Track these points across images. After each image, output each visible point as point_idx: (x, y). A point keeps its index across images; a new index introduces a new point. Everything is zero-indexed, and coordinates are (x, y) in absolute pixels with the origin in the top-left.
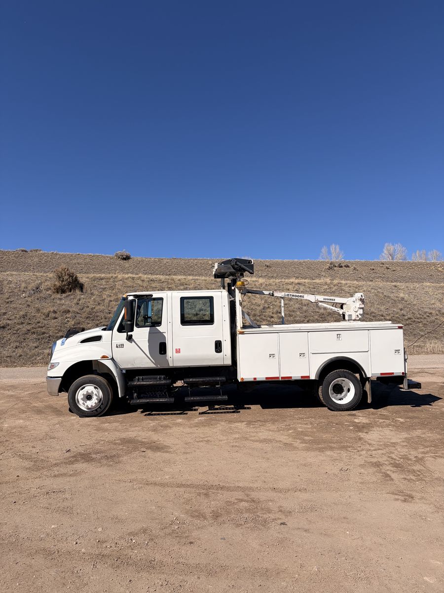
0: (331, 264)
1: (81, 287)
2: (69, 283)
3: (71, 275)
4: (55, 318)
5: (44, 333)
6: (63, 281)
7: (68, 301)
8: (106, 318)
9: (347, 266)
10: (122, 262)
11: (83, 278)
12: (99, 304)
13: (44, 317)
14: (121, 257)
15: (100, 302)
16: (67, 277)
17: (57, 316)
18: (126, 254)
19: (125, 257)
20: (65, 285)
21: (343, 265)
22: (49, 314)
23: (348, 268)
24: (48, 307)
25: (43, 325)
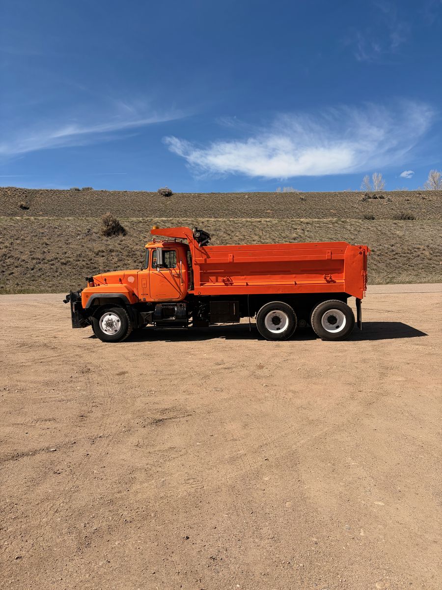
0: (366, 195)
1: (123, 231)
2: (113, 228)
3: (114, 221)
4: (103, 256)
5: (95, 268)
6: (108, 226)
7: (113, 242)
8: (142, 256)
9: (382, 198)
10: (164, 198)
11: (124, 224)
12: (137, 244)
13: (95, 255)
14: (163, 193)
15: (137, 242)
16: (111, 223)
17: (104, 254)
18: (168, 190)
19: (167, 193)
20: (110, 229)
21: (378, 196)
22: (98, 253)
23: (382, 200)
24: (97, 246)
25: (95, 261)
